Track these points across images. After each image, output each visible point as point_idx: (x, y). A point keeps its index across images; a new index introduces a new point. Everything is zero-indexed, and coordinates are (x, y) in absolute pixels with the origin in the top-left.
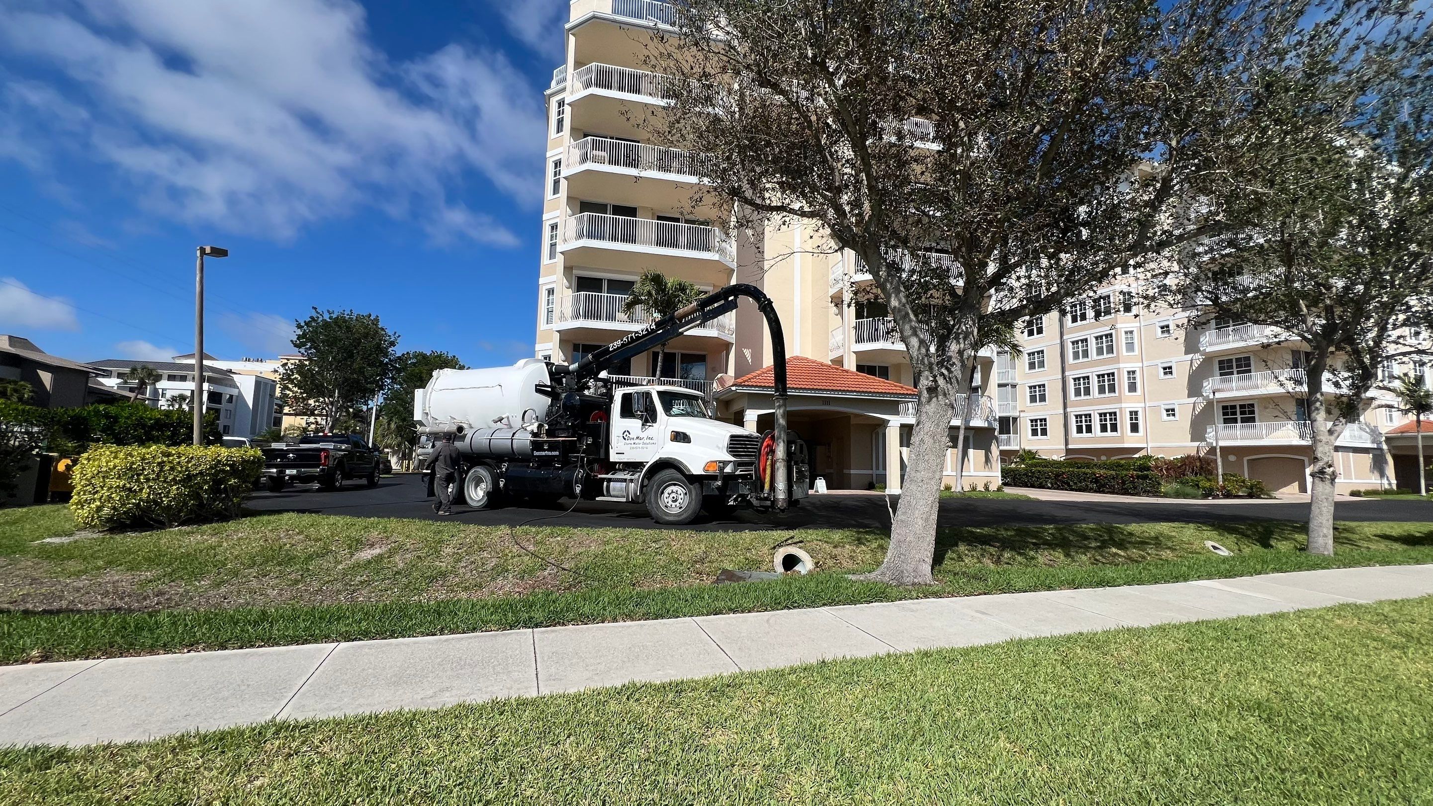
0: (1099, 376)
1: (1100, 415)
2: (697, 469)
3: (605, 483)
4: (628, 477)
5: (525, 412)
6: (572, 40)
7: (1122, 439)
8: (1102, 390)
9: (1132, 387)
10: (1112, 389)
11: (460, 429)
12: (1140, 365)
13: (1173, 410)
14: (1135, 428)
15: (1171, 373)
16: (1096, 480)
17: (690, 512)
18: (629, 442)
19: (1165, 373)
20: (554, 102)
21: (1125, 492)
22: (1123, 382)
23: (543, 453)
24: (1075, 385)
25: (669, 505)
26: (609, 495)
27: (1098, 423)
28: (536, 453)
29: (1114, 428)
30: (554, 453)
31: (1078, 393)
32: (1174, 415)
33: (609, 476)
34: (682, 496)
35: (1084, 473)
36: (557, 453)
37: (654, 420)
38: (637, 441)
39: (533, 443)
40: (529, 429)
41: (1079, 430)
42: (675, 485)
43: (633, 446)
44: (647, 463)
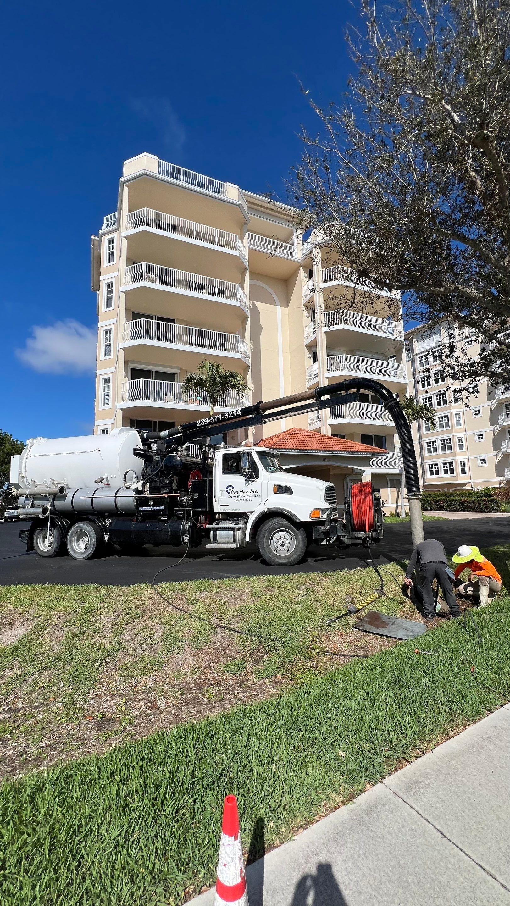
0: (441, 441)
1: (444, 464)
2: (304, 517)
3: (212, 532)
4: (232, 526)
5: (127, 473)
6: (126, 191)
7: (457, 478)
8: (443, 449)
9: (461, 447)
10: (450, 448)
11: (62, 490)
12: (465, 433)
13: (485, 460)
14: (463, 471)
15: (482, 438)
16: (462, 504)
17: (298, 554)
18: (233, 495)
19: (479, 438)
20: (105, 239)
21: (482, 511)
22: (455, 444)
23: (149, 509)
24: (428, 446)
25: (278, 549)
26: (215, 541)
27: (442, 469)
28: (141, 509)
29: (452, 471)
30: (159, 508)
31: (429, 451)
32: (485, 463)
33: (214, 526)
34: (289, 541)
35: (454, 500)
36: (163, 508)
37: (257, 476)
38: (241, 495)
39: (138, 500)
40: (133, 487)
41: (431, 473)
42: (282, 531)
43: (237, 498)
44: (252, 513)
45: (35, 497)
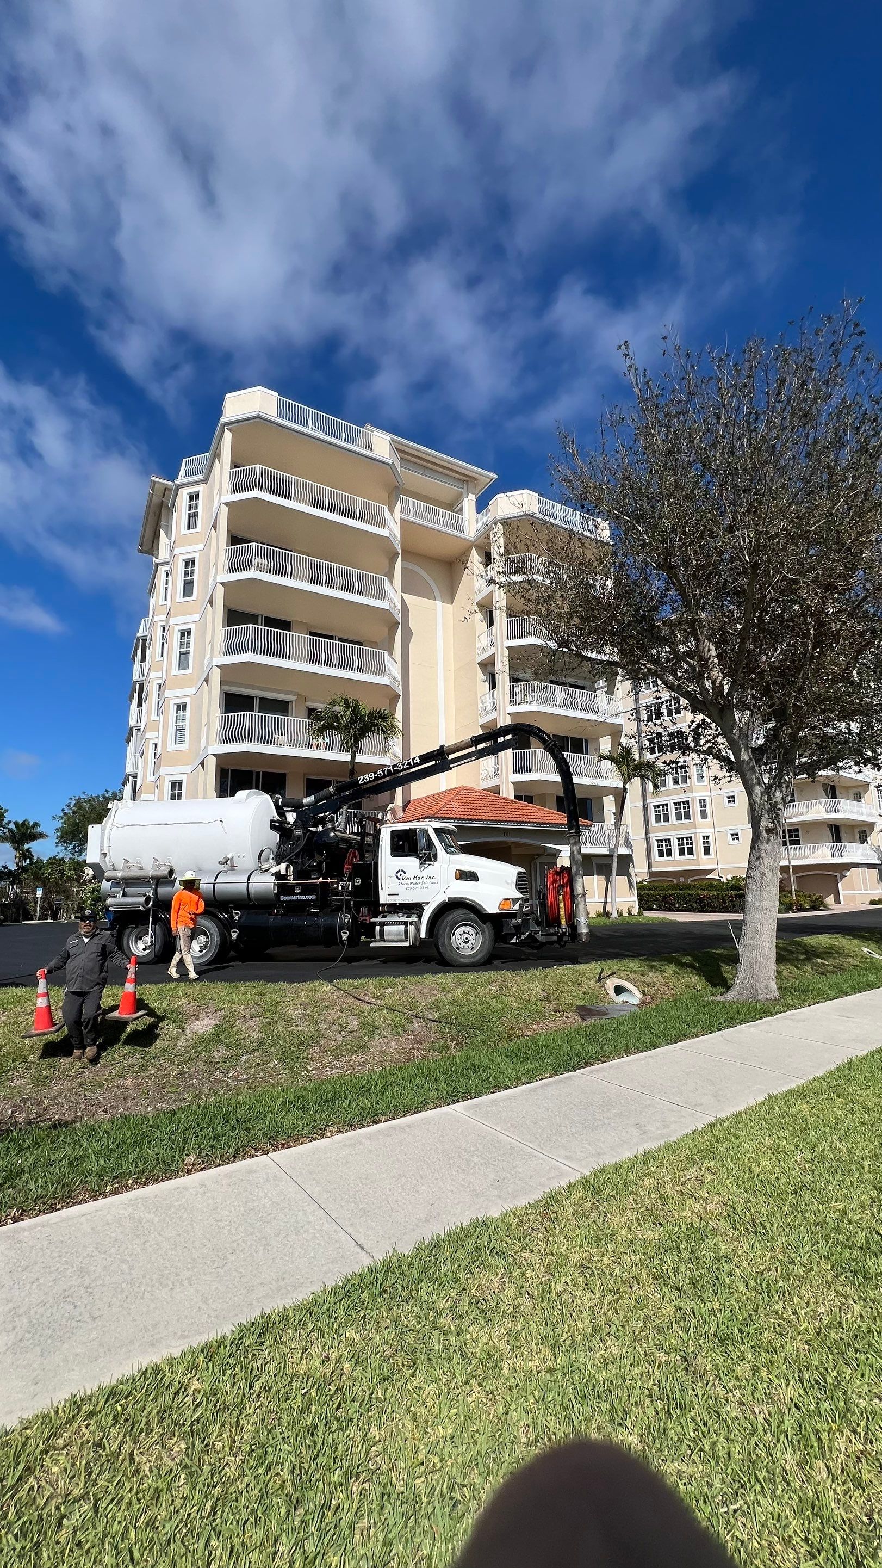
0: (675, 804)
1: (678, 839)
2: (492, 908)
3: (378, 928)
4: (404, 919)
5: (262, 851)
6: (228, 436)
7: (697, 861)
8: (679, 817)
9: (704, 814)
10: (688, 816)
11: (171, 872)
12: (709, 794)
13: (737, 834)
14: (707, 851)
15: (734, 801)
16: (700, 900)
17: (485, 952)
18: (405, 882)
19: (729, 802)
20: (184, 494)
21: (726, 911)
22: (696, 809)
23: (294, 898)
24: (656, 812)
25: (461, 946)
26: (384, 940)
27: (677, 847)
28: (283, 898)
29: (691, 852)
30: (308, 897)
31: (658, 819)
32: (738, 839)
33: (379, 919)
34: (474, 937)
35: (689, 895)
36: (313, 897)
37: (435, 858)
38: (415, 881)
39: (279, 886)
40: (274, 870)
41: (661, 854)
42: (465, 925)
43: (409, 886)
44: (427, 903)
45: (129, 882)
